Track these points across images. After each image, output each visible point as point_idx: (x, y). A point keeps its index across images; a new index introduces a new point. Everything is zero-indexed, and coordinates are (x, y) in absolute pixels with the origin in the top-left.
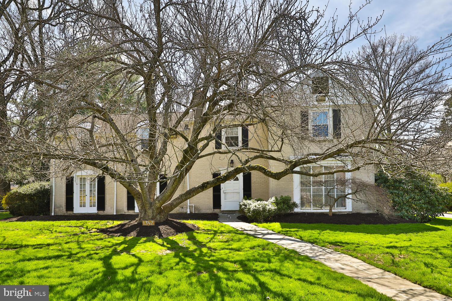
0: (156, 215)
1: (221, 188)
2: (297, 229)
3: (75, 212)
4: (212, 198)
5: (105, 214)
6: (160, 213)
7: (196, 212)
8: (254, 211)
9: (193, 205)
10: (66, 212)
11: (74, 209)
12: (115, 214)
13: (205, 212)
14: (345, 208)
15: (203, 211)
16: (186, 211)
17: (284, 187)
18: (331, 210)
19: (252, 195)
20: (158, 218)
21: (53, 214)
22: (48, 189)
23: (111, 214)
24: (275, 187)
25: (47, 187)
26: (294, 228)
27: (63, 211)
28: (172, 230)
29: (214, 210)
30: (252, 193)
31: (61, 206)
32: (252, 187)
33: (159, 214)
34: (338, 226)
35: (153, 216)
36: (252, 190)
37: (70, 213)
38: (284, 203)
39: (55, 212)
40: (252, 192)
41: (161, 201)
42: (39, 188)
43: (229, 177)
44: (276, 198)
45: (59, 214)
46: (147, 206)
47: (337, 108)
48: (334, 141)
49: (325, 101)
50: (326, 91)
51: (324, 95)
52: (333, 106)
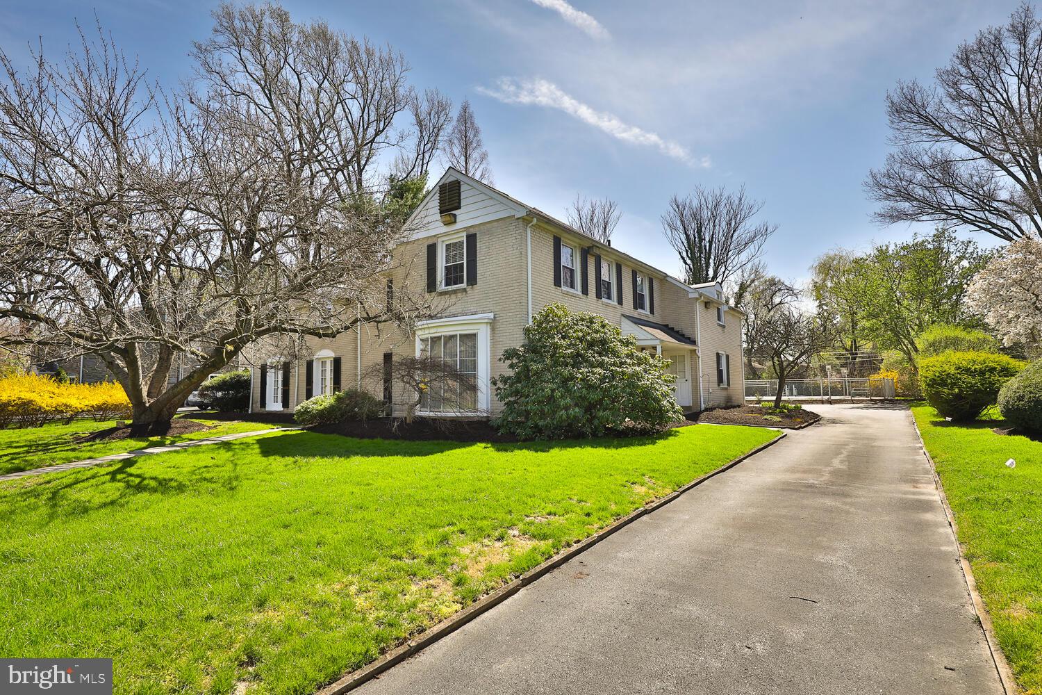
3: (267, 409)
5: (289, 412)
10: (260, 408)
11: (266, 405)
21: (250, 411)
31: (257, 402)
37: (263, 409)
39: (253, 408)
47: (472, 231)
48: (467, 290)
49: (455, 222)
50: (457, 204)
51: (453, 212)
52: (467, 228)
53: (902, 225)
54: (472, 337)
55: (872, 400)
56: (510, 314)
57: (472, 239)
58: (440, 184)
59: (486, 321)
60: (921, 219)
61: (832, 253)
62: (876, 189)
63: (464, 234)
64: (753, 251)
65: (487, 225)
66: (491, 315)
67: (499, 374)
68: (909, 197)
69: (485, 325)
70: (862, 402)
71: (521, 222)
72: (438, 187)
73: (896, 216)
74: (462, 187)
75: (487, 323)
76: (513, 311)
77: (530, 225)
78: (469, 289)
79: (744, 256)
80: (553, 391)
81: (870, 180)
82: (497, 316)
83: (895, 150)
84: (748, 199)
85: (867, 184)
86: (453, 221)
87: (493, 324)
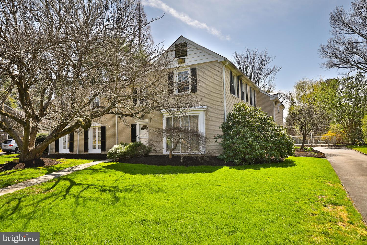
1: (137, 136)
10: (55, 152)
11: (59, 151)
12: (77, 154)
14: (198, 151)
18: (171, 153)
21: (49, 153)
23: (75, 154)
31: (53, 149)
45: (52, 153)
47: (194, 67)
48: (192, 95)
49: (184, 62)
50: (186, 54)
51: (184, 57)
52: (191, 66)
53: (335, 69)
54: (196, 117)
55: (330, 145)
56: (216, 106)
57: (194, 71)
58: (176, 43)
59: (203, 109)
60: (341, 67)
61: (303, 80)
62: (323, 53)
63: (189, 68)
64: (271, 78)
65: (202, 65)
66: (206, 107)
67: (217, 134)
68: (336, 57)
69: (203, 111)
70: (326, 146)
71: (221, 64)
72: (174, 45)
73: (331, 65)
74: (188, 46)
75: (203, 110)
76: (217, 105)
77: (225, 65)
78: (193, 94)
79: (267, 80)
80: (253, 142)
81: (321, 49)
82: (208, 107)
83: (333, 37)
84: (269, 55)
85: (319, 51)
86: (183, 61)
87: (206, 111)
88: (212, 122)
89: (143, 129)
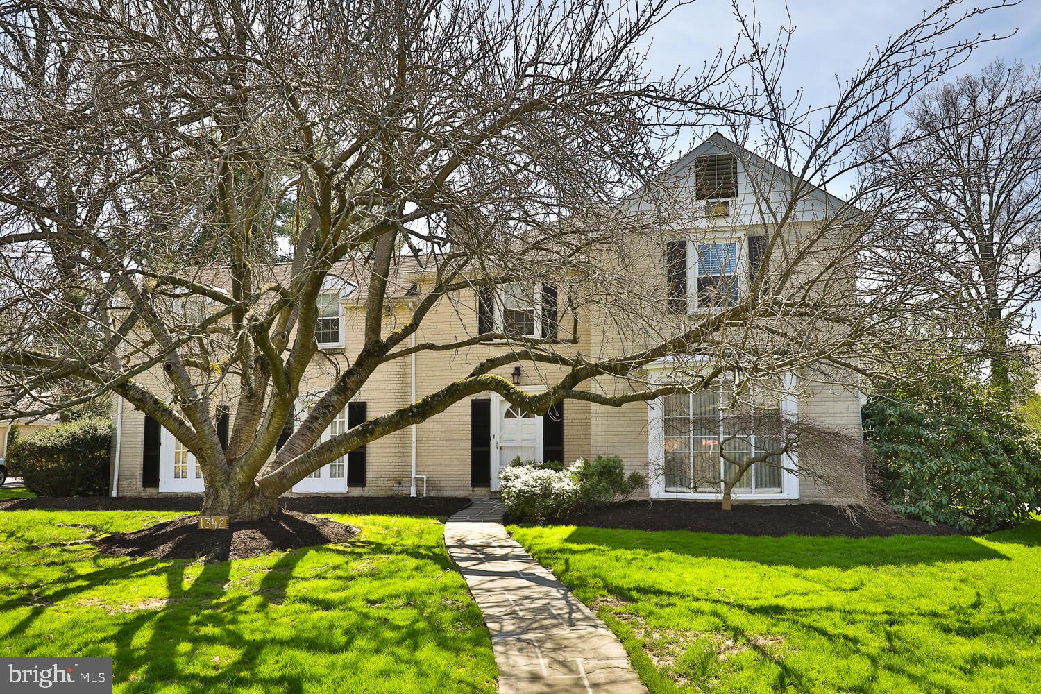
0: (241, 503)
1: (492, 437)
2: (591, 546)
3: (161, 490)
4: (470, 460)
6: (250, 498)
7: (432, 495)
8: (521, 494)
9: (425, 477)
10: (142, 489)
11: (161, 483)
13: (453, 495)
14: (778, 490)
15: (449, 492)
16: (408, 492)
17: (624, 433)
18: (727, 493)
19: (565, 453)
20: (247, 510)
21: (114, 494)
22: (105, 437)
24: (603, 433)
25: (103, 431)
26: (586, 542)
27: (136, 487)
28: (266, 542)
29: (475, 489)
30: (565, 450)
31: (132, 476)
32: (565, 434)
33: (248, 499)
34: (716, 539)
35: (232, 505)
36: (565, 440)
37: (151, 490)
38: (601, 474)
39: (120, 489)
40: (565, 447)
41: (245, 468)
42: (79, 433)
43: (431, 408)
44: (586, 463)
45: (130, 493)
46: (218, 478)
47: (758, 232)
49: (728, 215)
50: (731, 189)
51: (723, 200)
52: (747, 227)
58: (698, 154)
63: (743, 234)
65: (788, 227)
72: (694, 157)
74: (738, 166)
86: (724, 212)
88: (823, 403)
89: (514, 417)
